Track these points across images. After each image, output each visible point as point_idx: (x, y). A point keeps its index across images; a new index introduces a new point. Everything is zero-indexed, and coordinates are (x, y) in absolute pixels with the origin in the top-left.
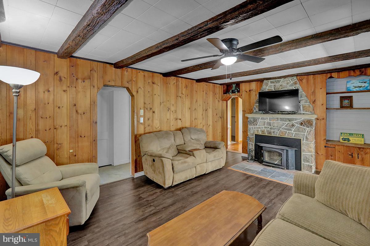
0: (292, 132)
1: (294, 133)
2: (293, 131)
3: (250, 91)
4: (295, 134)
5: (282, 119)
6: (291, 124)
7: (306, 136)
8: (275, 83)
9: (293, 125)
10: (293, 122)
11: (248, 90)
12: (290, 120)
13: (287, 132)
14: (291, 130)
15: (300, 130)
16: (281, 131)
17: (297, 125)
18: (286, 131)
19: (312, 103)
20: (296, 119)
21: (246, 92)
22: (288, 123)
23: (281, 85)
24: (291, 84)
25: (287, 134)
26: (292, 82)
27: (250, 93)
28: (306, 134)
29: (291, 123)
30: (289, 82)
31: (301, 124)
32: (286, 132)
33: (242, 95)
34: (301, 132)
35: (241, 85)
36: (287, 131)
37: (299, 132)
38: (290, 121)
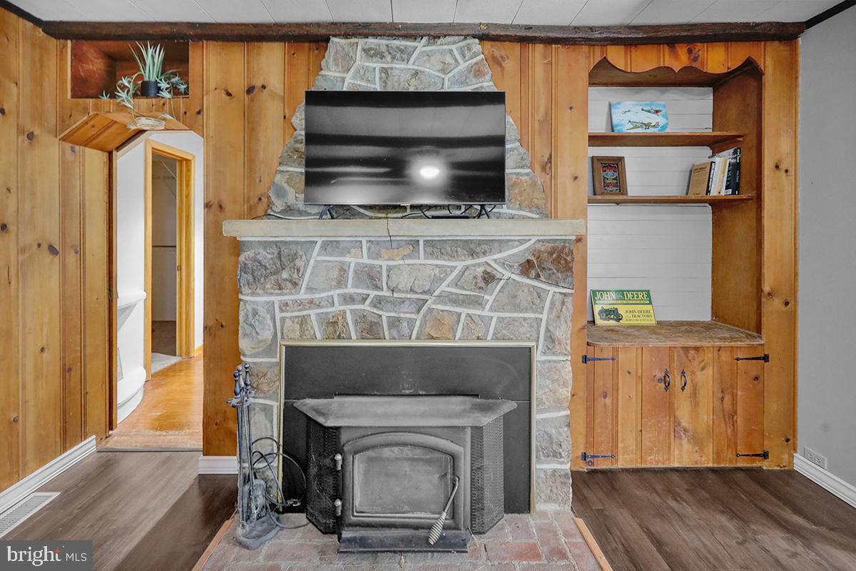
0: (486, 313)
1: (495, 315)
2: (491, 310)
3: (250, 90)
4: (501, 320)
5: (436, 248)
6: (480, 270)
7: (548, 330)
8: (389, 58)
9: (489, 278)
10: (488, 259)
11: (238, 86)
12: (473, 248)
13: (463, 317)
14: (477, 302)
15: (523, 298)
16: (430, 310)
17: (507, 274)
18: (459, 310)
19: (538, 169)
20: (503, 244)
21: (229, 94)
22: (467, 268)
23: (416, 73)
24: (461, 73)
25: (460, 326)
26: (463, 65)
27: (252, 100)
28: (544, 317)
29: (479, 265)
30: (452, 61)
31: (527, 268)
32: (459, 315)
33: (199, 113)
34: (526, 310)
35: (194, 55)
36: (464, 311)
37: (517, 307)
38: (473, 254)
